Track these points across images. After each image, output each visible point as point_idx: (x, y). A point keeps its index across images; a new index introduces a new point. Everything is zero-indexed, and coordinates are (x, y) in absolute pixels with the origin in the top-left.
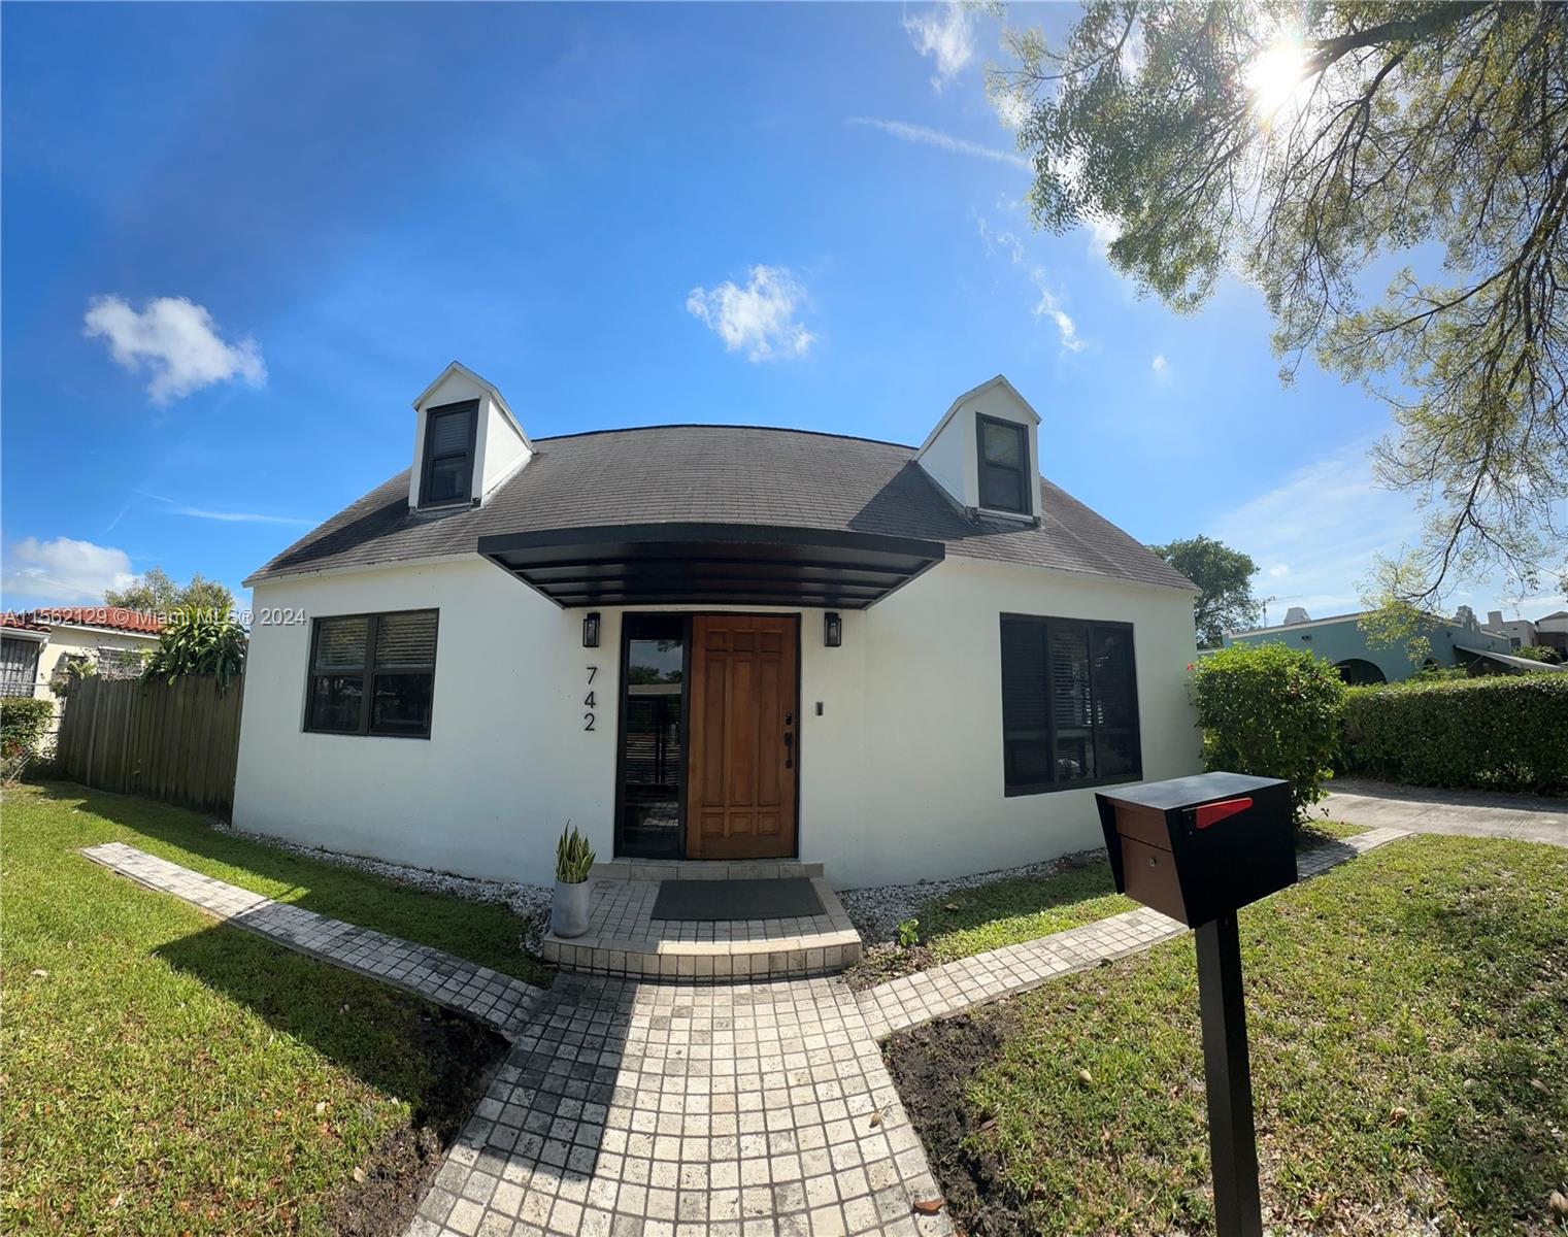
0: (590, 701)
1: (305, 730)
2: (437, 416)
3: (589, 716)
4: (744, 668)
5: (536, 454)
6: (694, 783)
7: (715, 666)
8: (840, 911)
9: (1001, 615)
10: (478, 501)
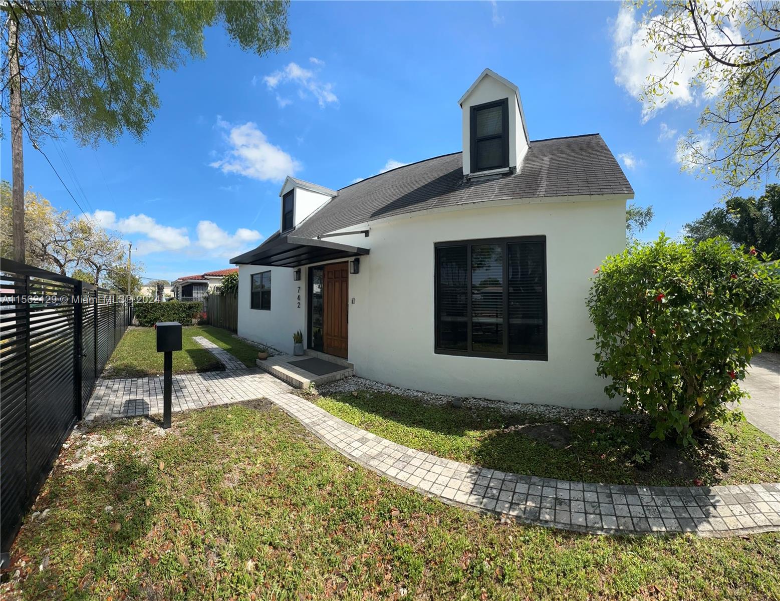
1: (251, 308)
2: (286, 197)
3: (299, 303)
4: (337, 284)
5: (334, 198)
6: (325, 327)
7: (330, 284)
8: (325, 377)
9: (436, 244)
10: (295, 228)
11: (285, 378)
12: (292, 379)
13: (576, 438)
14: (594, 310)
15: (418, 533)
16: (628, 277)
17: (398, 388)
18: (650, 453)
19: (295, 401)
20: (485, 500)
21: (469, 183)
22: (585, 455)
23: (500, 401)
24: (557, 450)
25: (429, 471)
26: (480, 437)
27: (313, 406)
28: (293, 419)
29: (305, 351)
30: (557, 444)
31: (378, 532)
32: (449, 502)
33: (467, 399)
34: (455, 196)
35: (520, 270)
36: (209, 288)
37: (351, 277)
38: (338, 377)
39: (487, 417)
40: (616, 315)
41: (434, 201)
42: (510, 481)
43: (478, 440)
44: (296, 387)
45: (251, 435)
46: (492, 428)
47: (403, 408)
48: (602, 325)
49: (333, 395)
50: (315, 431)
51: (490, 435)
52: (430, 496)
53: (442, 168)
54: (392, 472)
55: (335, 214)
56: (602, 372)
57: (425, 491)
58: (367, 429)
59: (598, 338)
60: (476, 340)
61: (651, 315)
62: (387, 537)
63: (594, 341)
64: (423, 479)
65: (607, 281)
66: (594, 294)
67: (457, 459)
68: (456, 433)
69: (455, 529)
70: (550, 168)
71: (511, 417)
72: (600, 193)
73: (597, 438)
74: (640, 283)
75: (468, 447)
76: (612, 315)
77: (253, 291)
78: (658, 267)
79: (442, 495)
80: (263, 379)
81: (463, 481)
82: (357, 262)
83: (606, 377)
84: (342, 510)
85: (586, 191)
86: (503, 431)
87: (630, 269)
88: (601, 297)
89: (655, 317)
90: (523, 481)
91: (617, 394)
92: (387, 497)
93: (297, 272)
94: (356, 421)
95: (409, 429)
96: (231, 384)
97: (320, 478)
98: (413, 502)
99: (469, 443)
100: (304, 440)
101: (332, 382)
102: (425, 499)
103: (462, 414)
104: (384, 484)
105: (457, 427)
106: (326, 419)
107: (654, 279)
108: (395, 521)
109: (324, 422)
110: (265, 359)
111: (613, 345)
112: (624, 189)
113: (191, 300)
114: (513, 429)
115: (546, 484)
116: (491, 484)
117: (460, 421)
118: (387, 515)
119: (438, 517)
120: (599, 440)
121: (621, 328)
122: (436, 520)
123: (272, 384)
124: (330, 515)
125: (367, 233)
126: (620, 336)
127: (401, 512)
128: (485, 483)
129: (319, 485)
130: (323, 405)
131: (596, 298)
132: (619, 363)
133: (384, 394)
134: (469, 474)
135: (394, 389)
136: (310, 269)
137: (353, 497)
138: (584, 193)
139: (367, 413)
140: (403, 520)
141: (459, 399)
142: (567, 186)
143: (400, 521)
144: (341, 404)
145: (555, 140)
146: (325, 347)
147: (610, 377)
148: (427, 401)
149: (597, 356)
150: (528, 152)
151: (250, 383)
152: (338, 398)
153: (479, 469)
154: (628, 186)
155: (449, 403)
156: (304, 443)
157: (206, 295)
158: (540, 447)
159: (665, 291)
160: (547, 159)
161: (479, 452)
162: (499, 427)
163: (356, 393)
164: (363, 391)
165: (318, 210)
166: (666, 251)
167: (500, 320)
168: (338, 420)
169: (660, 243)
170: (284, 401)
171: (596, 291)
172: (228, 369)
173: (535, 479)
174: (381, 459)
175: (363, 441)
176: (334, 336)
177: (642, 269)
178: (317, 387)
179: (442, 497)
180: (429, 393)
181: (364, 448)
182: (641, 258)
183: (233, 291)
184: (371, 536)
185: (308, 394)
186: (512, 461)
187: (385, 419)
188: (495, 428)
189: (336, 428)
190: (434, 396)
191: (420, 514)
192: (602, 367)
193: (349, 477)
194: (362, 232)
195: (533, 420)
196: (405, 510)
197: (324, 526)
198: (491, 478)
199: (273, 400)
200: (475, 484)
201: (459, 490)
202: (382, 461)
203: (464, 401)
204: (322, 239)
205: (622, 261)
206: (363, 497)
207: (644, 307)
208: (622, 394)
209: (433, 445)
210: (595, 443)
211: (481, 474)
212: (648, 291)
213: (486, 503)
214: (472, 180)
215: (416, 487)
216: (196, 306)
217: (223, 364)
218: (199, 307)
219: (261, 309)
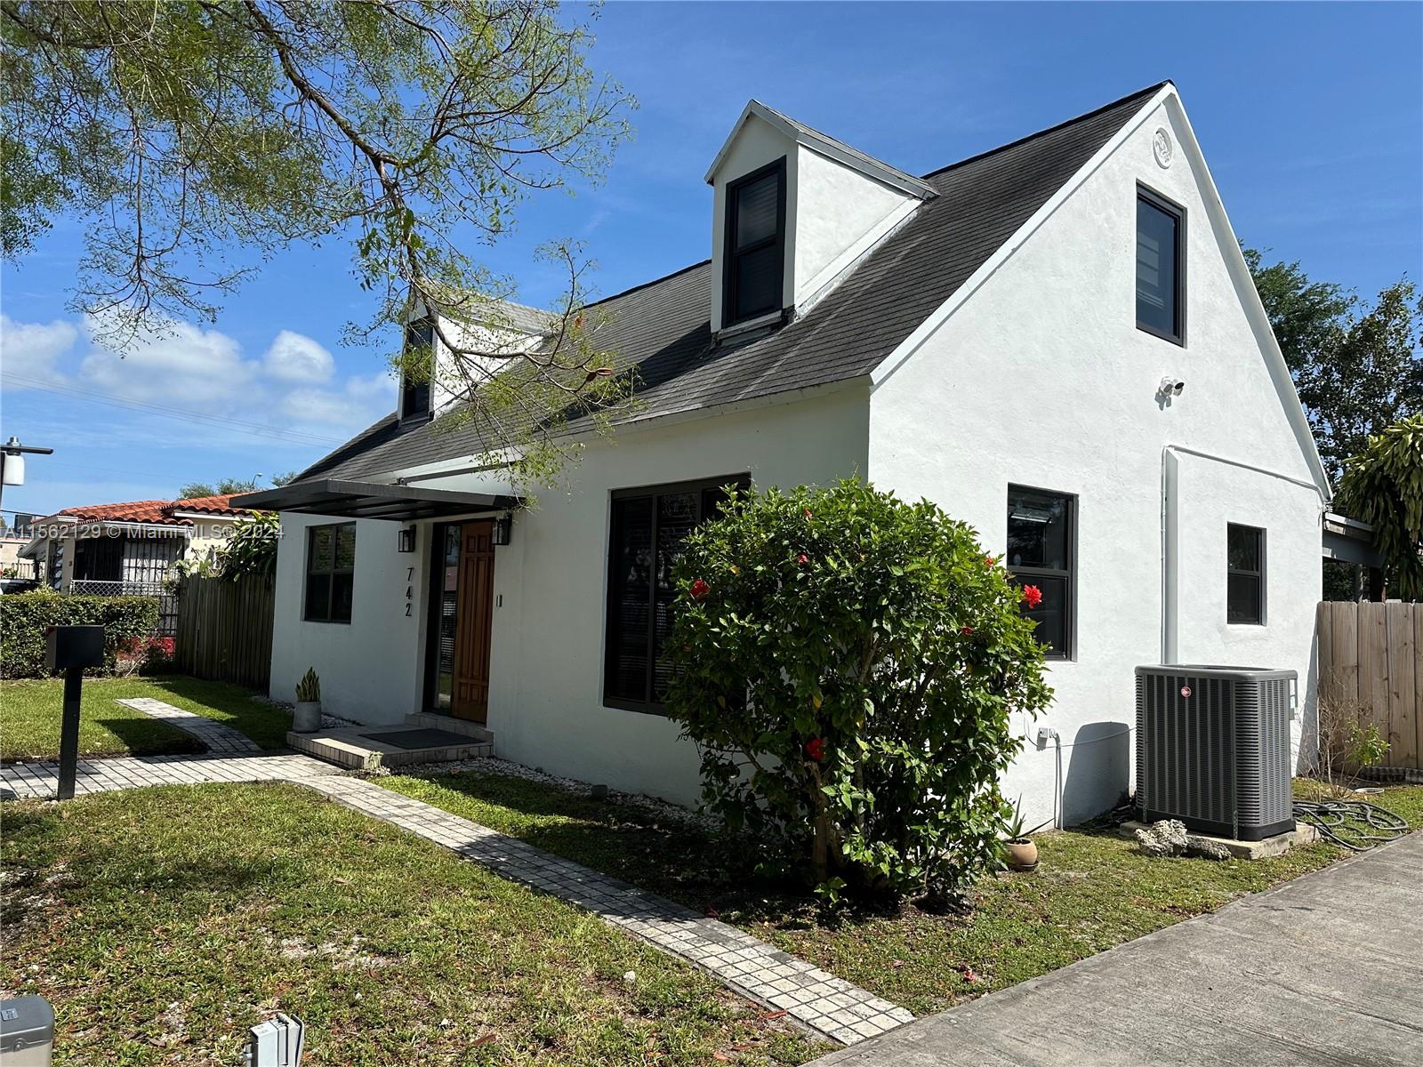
0: (409, 593)
1: (306, 619)
3: (409, 605)
4: (482, 566)
6: (457, 658)
7: (470, 563)
8: (419, 751)
9: (613, 492)
10: (432, 415)
11: (336, 757)
12: (347, 754)
17: (549, 775)
21: (720, 347)
27: (361, 782)
36: (188, 554)
37: (499, 552)
44: (353, 767)
77: (315, 571)
80: (288, 763)
82: (507, 524)
93: (406, 532)
101: (436, 762)
103: (589, 805)
113: (117, 590)
117: (571, 809)
123: (304, 767)
133: (510, 778)
136: (438, 528)
146: (455, 704)
148: (563, 791)
151: (256, 766)
157: (174, 575)
164: (479, 772)
172: (214, 751)
176: (472, 677)
183: (262, 569)
185: (368, 774)
199: (291, 780)
204: (409, 485)
214: (724, 342)
216: (134, 611)
217: (203, 742)
218: (145, 616)
219: (329, 622)
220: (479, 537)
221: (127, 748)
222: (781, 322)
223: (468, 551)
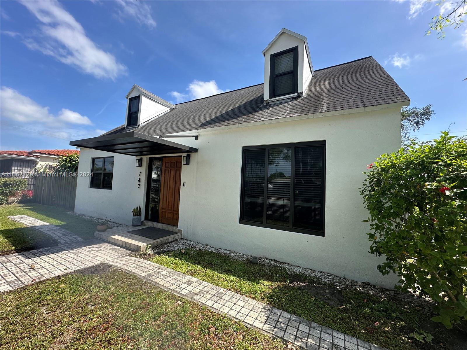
0: (139, 180)
1: (91, 187)
2: (132, 100)
3: (139, 184)
4: (172, 172)
5: (172, 109)
6: (161, 203)
7: (167, 172)
8: (159, 240)
9: (243, 147)
10: (139, 126)
11: (124, 245)
12: (131, 244)
13: (348, 302)
14: (368, 198)
15: (228, 343)
16: (404, 172)
17: (213, 247)
18: (432, 337)
19: (133, 261)
20: (276, 329)
21: (268, 105)
22: (358, 318)
23: (286, 263)
24: (332, 308)
25: (235, 304)
26: (271, 286)
27: (149, 262)
28: (131, 275)
29: (142, 222)
30: (332, 303)
31: (200, 342)
32: (249, 326)
33: (262, 258)
34: (258, 115)
35: (301, 166)
37: (184, 168)
38: (170, 240)
39: (277, 273)
40: (391, 203)
41: (243, 118)
42: (295, 321)
43: (270, 288)
44: (134, 250)
45: (87, 297)
46: (281, 282)
47: (217, 261)
48: (376, 211)
49: (166, 253)
50: (150, 280)
51: (278, 286)
52: (236, 320)
53: (249, 95)
54: (210, 303)
55: (173, 121)
56: (376, 250)
57: (232, 317)
58: (192, 275)
59: (373, 221)
60: (269, 217)
61: (431, 207)
62: (206, 345)
63: (368, 224)
64: (231, 309)
65: (381, 175)
66: (368, 185)
67: (255, 299)
68: (254, 281)
69: (254, 344)
70: (329, 90)
71: (294, 276)
72: (374, 104)
73: (370, 306)
74: (418, 177)
75: (263, 291)
76: (386, 203)
78: (440, 163)
79: (245, 321)
80: (101, 248)
81: (260, 314)
82: (188, 157)
83: (379, 256)
84: (174, 331)
85: (360, 104)
86: (288, 285)
87: (406, 165)
88: (376, 188)
89: (437, 208)
90: (305, 324)
91: (392, 271)
92: (206, 319)
93: (139, 160)
94: (184, 270)
95: (221, 275)
96: (65, 257)
97: (155, 313)
98: (225, 323)
99: (264, 289)
100: (141, 289)
101: (165, 244)
102: (233, 322)
103: (258, 268)
104: (204, 311)
105: (255, 277)
106: (160, 270)
107: (435, 174)
108: (212, 335)
109: (159, 272)
110: (104, 231)
111: (388, 228)
112: (399, 99)
114: (296, 284)
115: (324, 330)
116: (280, 320)
117: (256, 273)
118: (207, 331)
119: (242, 335)
120: (371, 309)
121: (397, 215)
122: (241, 337)
123: (111, 251)
124: (164, 336)
125: (196, 137)
126: (396, 222)
127: (216, 329)
128: (276, 318)
129: (154, 318)
130: (158, 261)
131: (370, 188)
132: (394, 244)
133: (203, 251)
134: (263, 310)
135: (210, 248)
137: (182, 321)
138: (358, 106)
139: (191, 264)
140: (217, 335)
141: (256, 258)
142: (343, 102)
143: (215, 335)
144: (172, 259)
145: (332, 68)
146: (160, 218)
147: (384, 257)
148: (233, 258)
149: (372, 236)
150: (312, 79)
151: (87, 253)
152: (170, 254)
153: (271, 308)
154: (404, 95)
155: (248, 260)
156: (141, 291)
158: (318, 303)
159: (450, 184)
160: (326, 83)
161: (271, 296)
162: (286, 282)
163: (184, 251)
164: (189, 249)
165: (159, 116)
166: (451, 148)
167: (287, 203)
168: (170, 270)
169: (443, 141)
170: (123, 262)
171: (370, 183)
172: (62, 244)
173: (314, 325)
174: (202, 295)
175: (189, 283)
176: (168, 210)
177: (419, 165)
178: (153, 248)
179: (244, 322)
180: (234, 252)
181: (190, 288)
182: (419, 156)
184: (195, 345)
185: (145, 254)
186: (296, 307)
187: (204, 268)
188: (283, 282)
189: (168, 276)
190: (238, 254)
191: (229, 331)
192: (376, 247)
193: (179, 308)
194: (193, 136)
195: (312, 281)
196: (219, 328)
197: (158, 345)
198: (280, 316)
199: (112, 264)
200: (268, 317)
201: (256, 319)
202: (203, 296)
203: (260, 259)
204: (163, 138)
205: (397, 158)
206: (190, 320)
207: (422, 198)
208: (397, 272)
209: (238, 287)
210: (367, 310)
211: (273, 311)
212: (427, 183)
213: (276, 331)
214: (270, 104)
215: (226, 314)
216: (17, 183)
217: (55, 239)
218: (21, 185)
219: (101, 189)
220: (171, 162)
221: (14, 248)
222: (297, 97)
223: (165, 167)
